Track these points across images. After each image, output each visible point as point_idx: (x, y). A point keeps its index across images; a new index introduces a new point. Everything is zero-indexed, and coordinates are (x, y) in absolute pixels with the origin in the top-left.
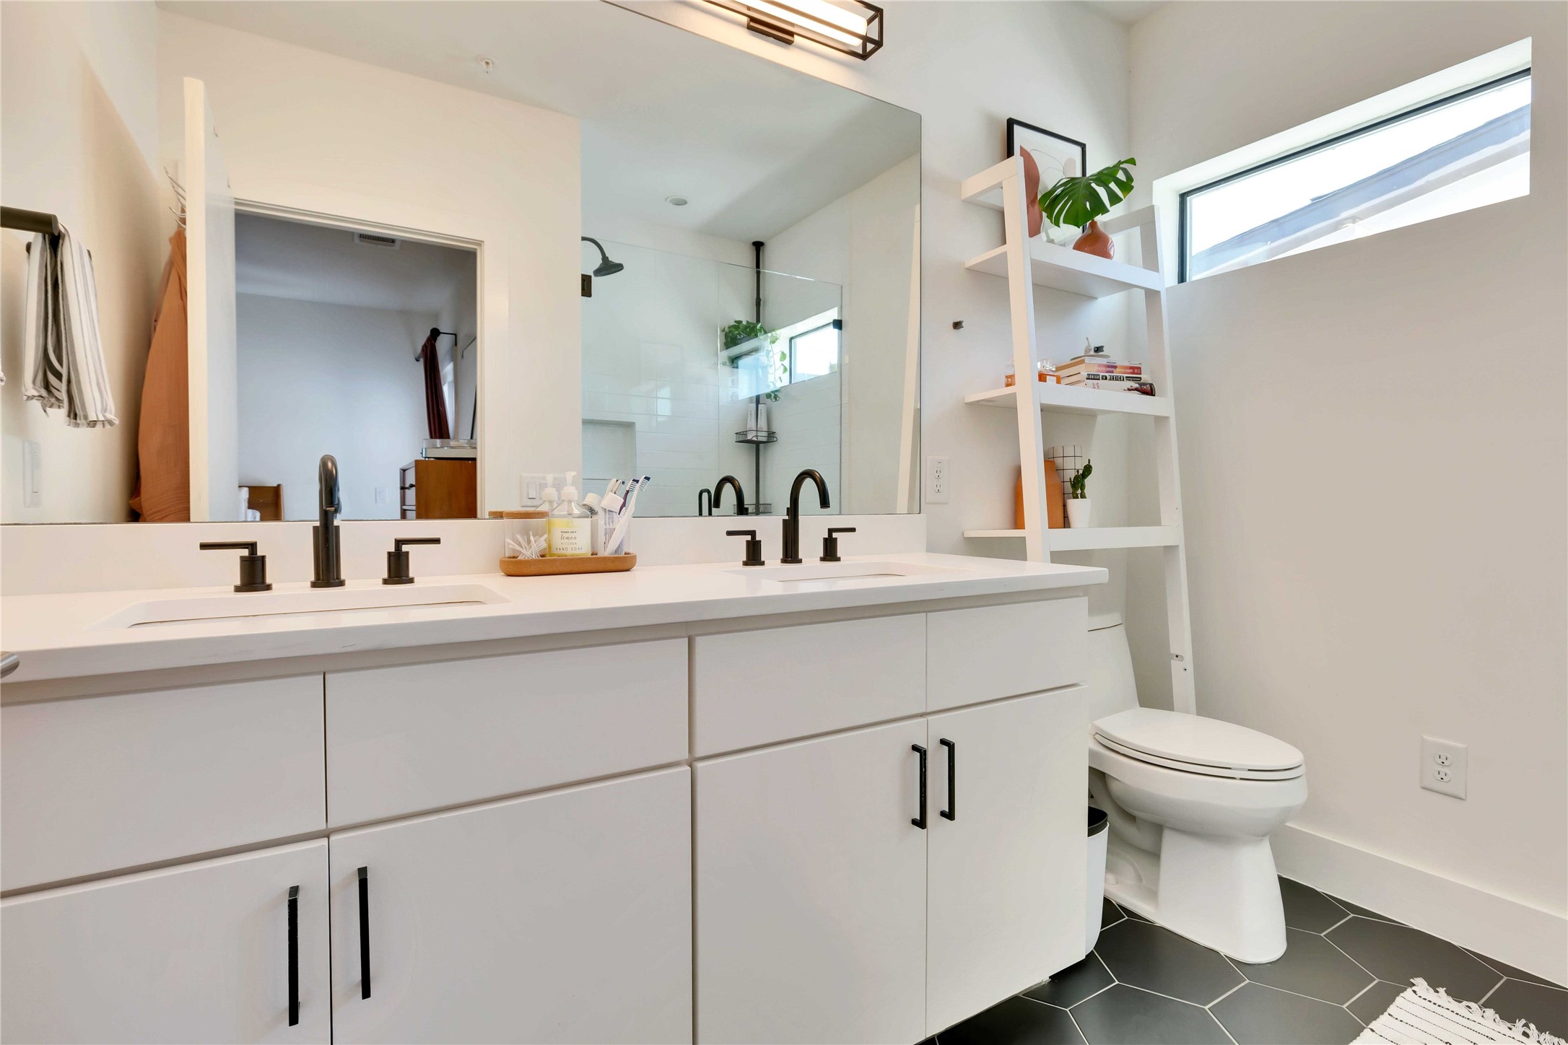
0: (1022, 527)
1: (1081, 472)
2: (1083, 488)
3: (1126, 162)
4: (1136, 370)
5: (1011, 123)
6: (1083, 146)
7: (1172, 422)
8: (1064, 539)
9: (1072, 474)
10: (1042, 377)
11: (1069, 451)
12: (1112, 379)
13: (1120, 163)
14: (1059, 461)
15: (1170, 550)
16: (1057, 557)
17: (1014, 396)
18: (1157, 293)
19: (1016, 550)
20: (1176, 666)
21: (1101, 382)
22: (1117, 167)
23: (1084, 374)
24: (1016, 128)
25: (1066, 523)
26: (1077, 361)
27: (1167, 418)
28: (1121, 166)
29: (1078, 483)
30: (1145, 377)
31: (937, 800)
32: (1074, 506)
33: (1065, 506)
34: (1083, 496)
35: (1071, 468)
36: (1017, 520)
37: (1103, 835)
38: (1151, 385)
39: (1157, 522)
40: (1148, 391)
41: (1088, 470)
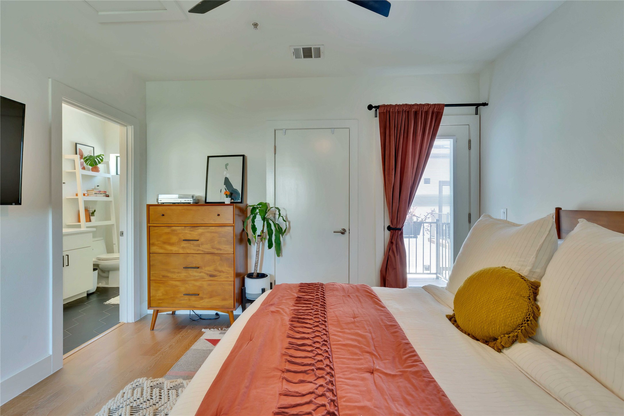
0: (80, 222)
1: (93, 211)
2: (94, 214)
3: (102, 155)
4: (105, 192)
5: (76, 144)
6: (94, 148)
7: (113, 202)
8: (89, 224)
9: (92, 212)
10: (84, 195)
11: (91, 207)
12: (100, 194)
13: (101, 155)
14: (88, 209)
15: (113, 225)
16: (87, 227)
17: (78, 199)
18: (110, 178)
19: (79, 226)
20: (114, 246)
21: (97, 195)
22: (100, 156)
23: (94, 193)
24: (78, 145)
25: (90, 221)
26: (93, 190)
27: (112, 201)
28: (101, 156)
29: (93, 214)
30: (107, 193)
31: (66, 263)
32: (92, 218)
33: (90, 218)
34: (94, 216)
35: (91, 210)
36: (79, 221)
37: (97, 272)
38: (108, 195)
39: (110, 220)
40: (108, 196)
41: (95, 211)
